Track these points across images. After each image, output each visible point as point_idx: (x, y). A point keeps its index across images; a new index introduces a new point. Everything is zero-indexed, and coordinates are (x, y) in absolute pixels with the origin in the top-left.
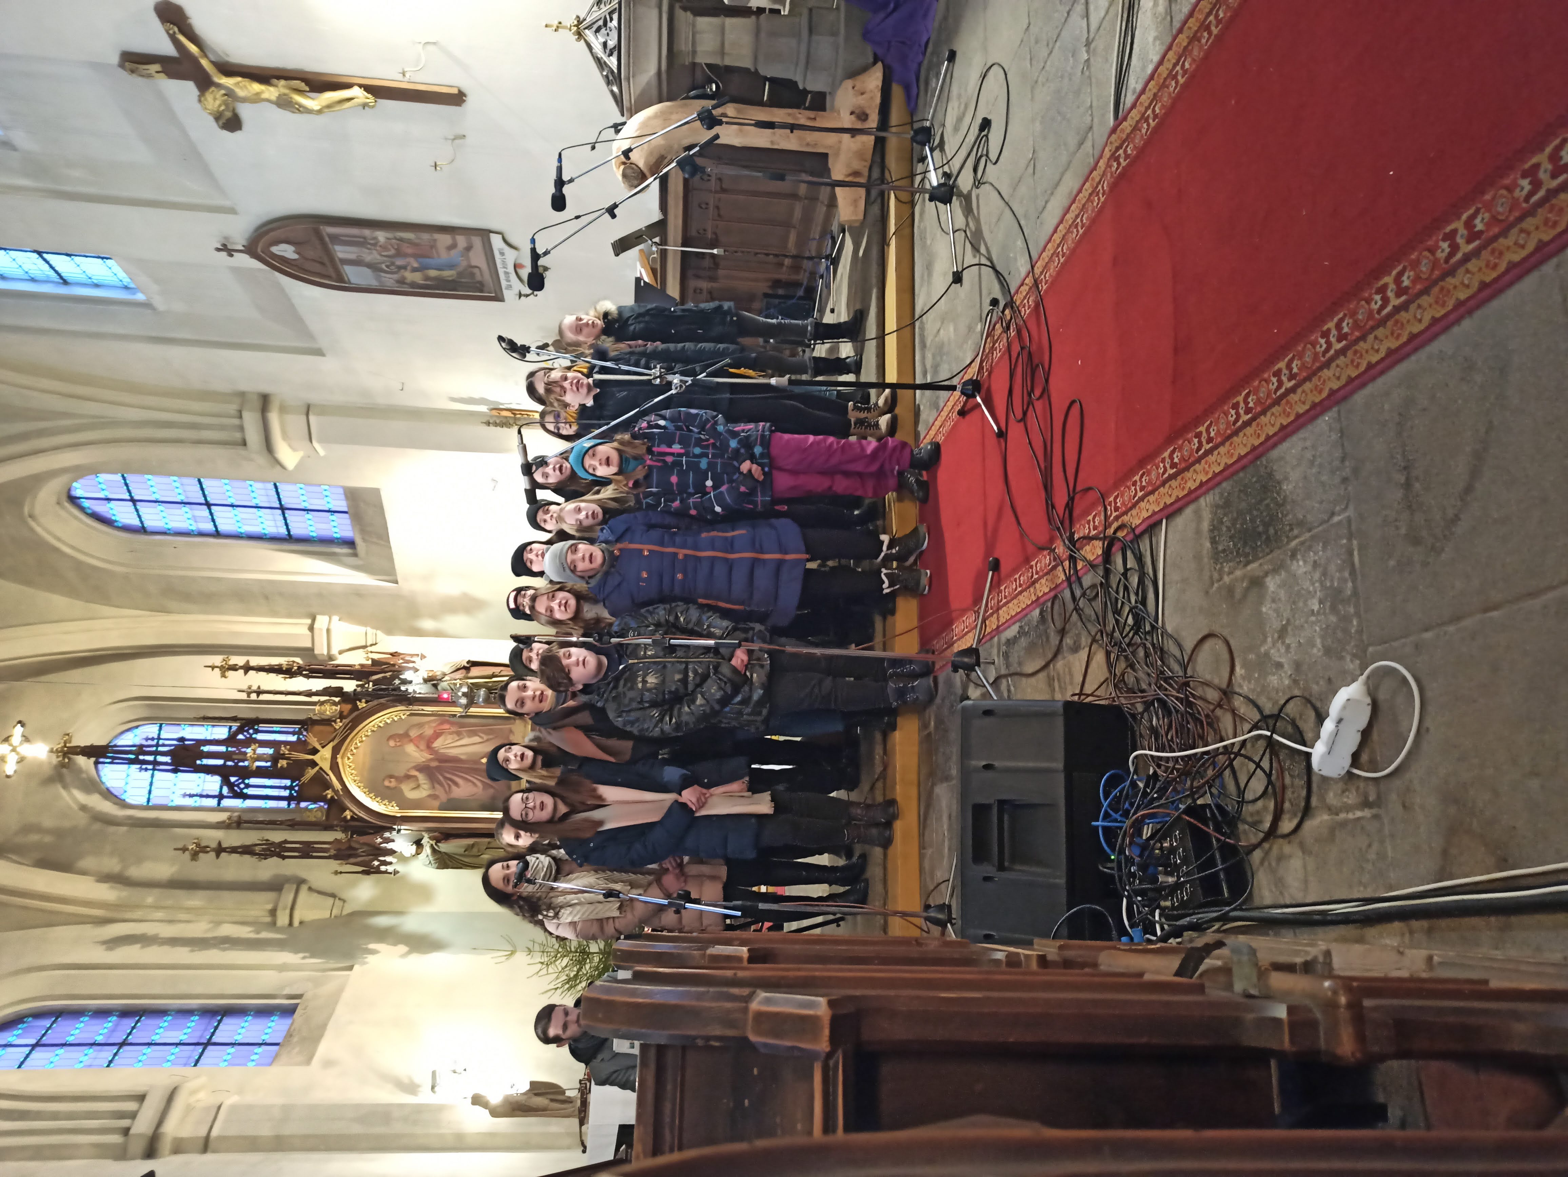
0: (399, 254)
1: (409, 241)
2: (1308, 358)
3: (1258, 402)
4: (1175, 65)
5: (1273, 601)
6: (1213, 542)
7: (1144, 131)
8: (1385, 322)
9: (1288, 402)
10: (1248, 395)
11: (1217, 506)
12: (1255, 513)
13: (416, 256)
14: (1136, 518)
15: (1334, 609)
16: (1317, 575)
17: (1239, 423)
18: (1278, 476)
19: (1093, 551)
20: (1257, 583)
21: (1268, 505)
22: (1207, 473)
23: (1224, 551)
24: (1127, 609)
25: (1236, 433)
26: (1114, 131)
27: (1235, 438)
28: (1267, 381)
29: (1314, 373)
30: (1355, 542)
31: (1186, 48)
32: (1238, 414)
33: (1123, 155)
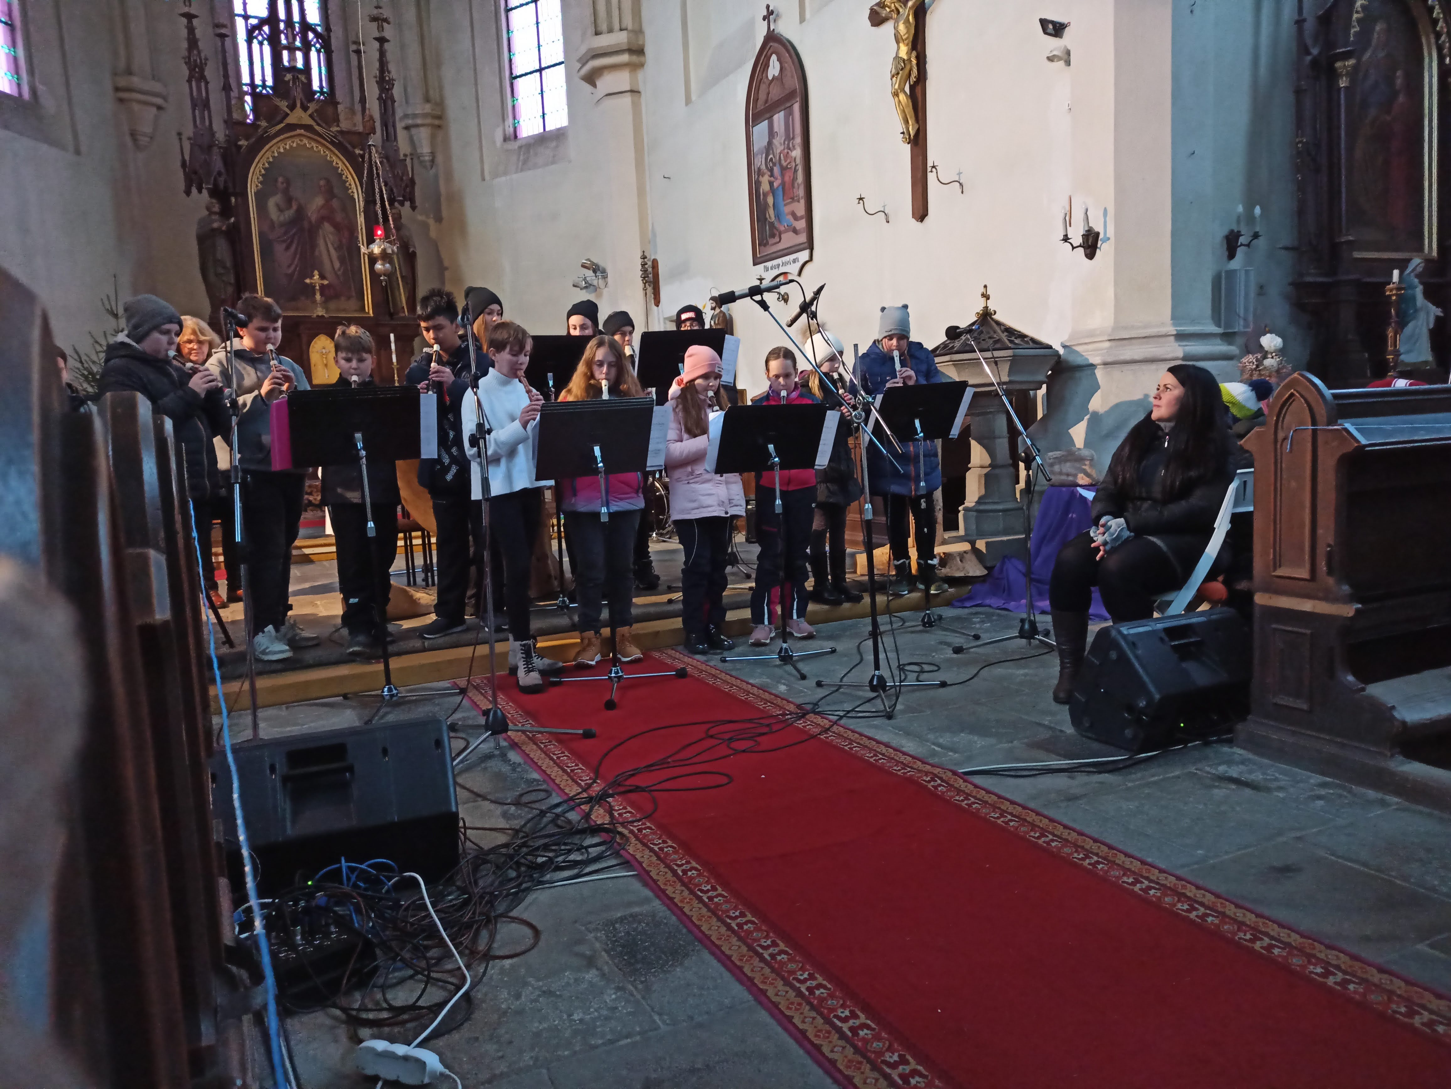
0: (783, 169)
1: (794, 179)
2: (791, 966)
3: (749, 932)
4: (1011, 814)
5: (576, 980)
6: (622, 920)
7: (957, 798)
8: (827, 1024)
9: (751, 957)
10: (752, 922)
11: (654, 916)
12: (652, 949)
13: (783, 184)
14: (633, 848)
15: (576, 1033)
16: (605, 1012)
17: (729, 921)
18: (687, 963)
19: (599, 816)
20: (591, 962)
21: (660, 958)
22: (682, 901)
23: (615, 929)
24: (551, 855)
25: (720, 919)
26: (955, 773)
27: (715, 920)
28: (767, 937)
29: (778, 974)
30: (638, 1038)
31: (1025, 820)
32: (736, 917)
33: (936, 784)
